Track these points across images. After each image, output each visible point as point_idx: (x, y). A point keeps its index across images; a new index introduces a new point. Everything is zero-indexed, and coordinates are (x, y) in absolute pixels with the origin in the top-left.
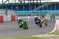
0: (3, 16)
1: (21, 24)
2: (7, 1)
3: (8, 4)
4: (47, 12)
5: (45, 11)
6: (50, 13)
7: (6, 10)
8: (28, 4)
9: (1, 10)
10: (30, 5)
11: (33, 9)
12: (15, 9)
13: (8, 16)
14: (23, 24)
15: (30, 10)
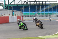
0: (9, 17)
1: (20, 25)
2: (13, 1)
3: (14, 4)
4: (52, 13)
5: (50, 12)
6: (55, 14)
7: (12, 11)
8: (33, 5)
9: (7, 10)
10: (36, 6)
11: (38, 10)
12: (21, 10)
13: (14, 17)
14: (22, 25)
15: (36, 11)
